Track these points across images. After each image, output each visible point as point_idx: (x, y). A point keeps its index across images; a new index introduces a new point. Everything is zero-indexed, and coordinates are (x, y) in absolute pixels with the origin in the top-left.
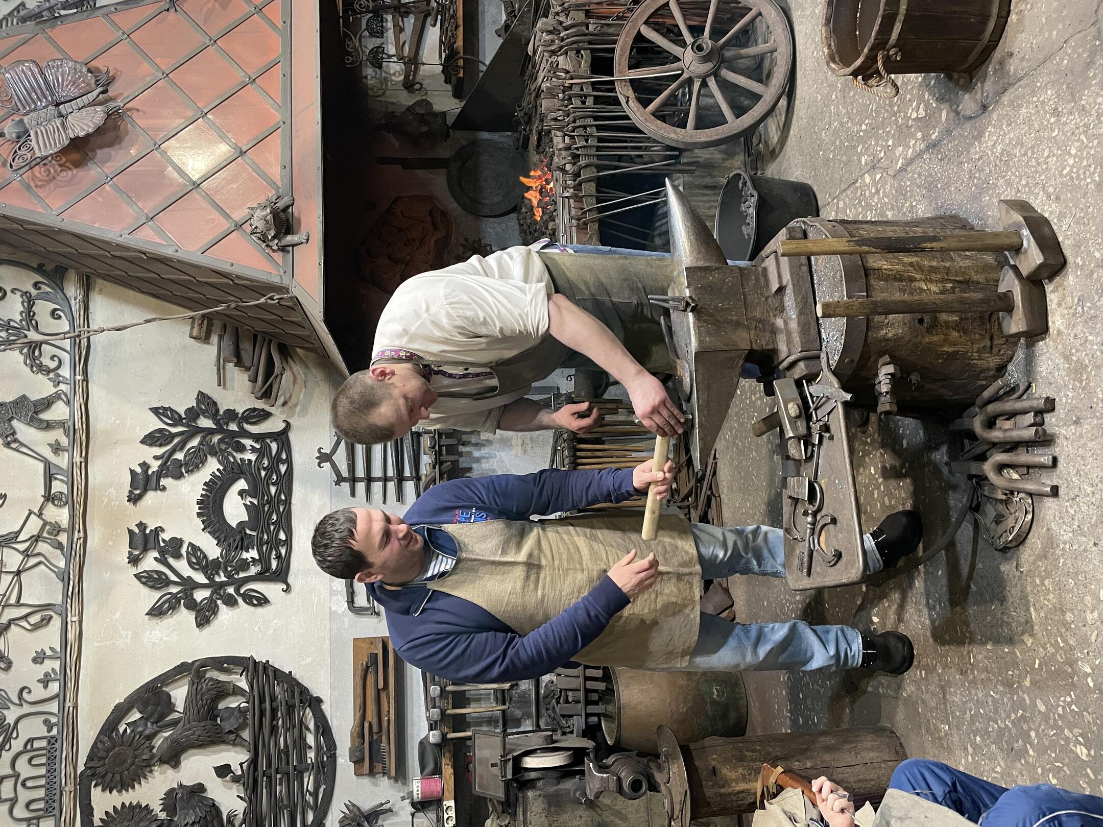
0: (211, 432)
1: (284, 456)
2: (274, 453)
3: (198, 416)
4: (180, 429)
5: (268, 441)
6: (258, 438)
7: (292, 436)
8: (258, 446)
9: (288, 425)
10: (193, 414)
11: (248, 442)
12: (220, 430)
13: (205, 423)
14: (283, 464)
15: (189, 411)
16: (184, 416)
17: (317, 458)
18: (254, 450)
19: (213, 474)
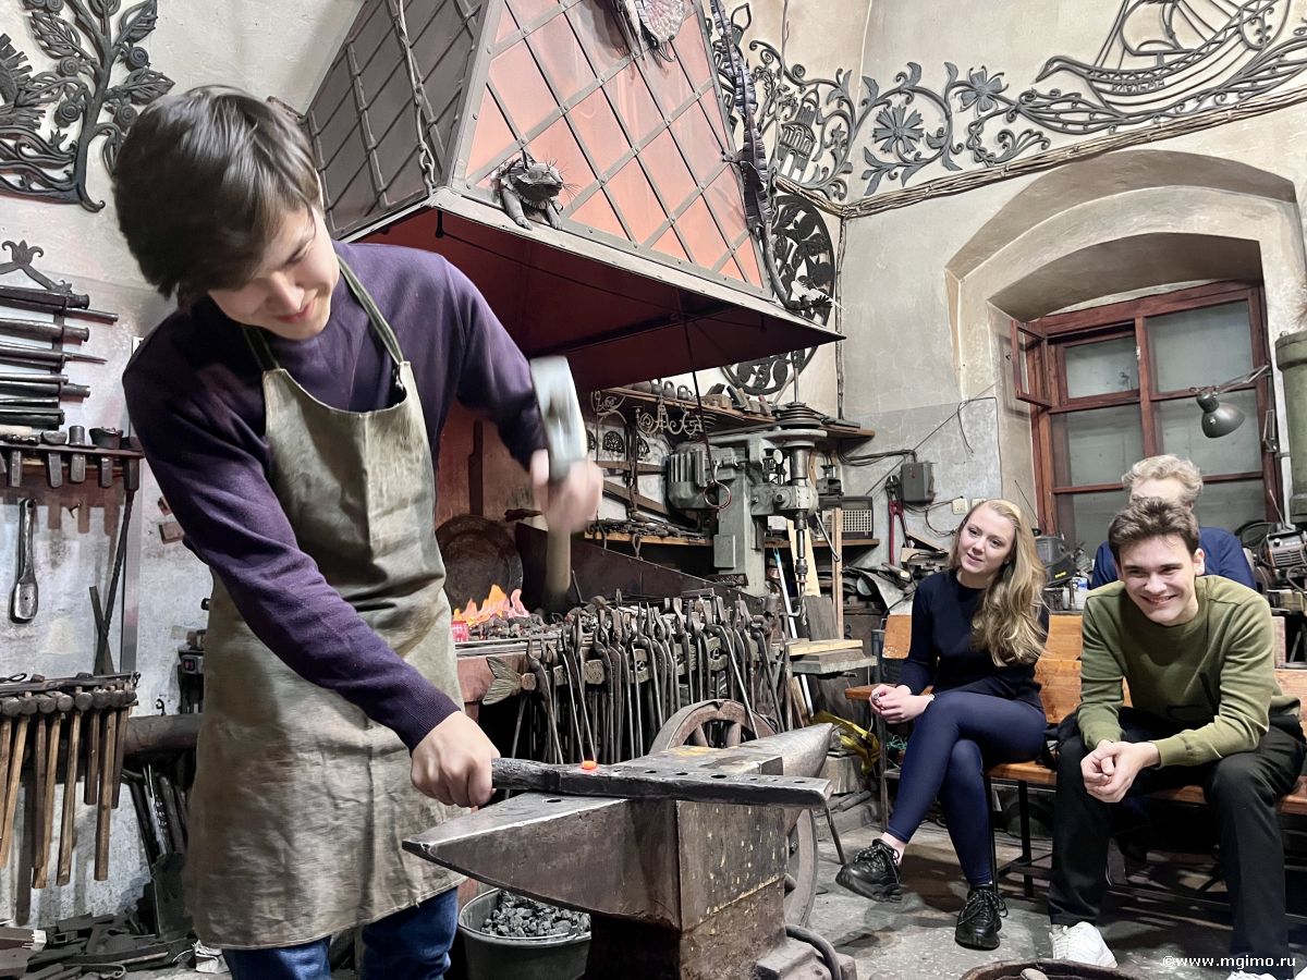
0: (101, 79)
1: (35, 186)
2: (45, 171)
3: (131, 67)
4: (114, 33)
5: (70, 168)
6: (78, 153)
7: (72, 212)
8: (64, 146)
9: (95, 208)
10: (136, 62)
11: (73, 132)
12: (103, 95)
13: (118, 75)
14: (22, 183)
15: (144, 57)
16: (135, 45)
17: (23, 243)
18: (57, 139)
19: (21, 57)
